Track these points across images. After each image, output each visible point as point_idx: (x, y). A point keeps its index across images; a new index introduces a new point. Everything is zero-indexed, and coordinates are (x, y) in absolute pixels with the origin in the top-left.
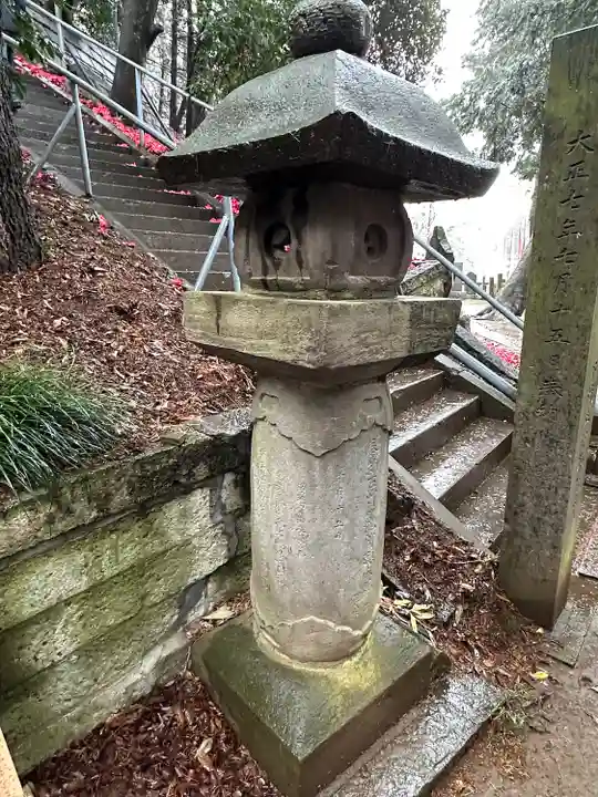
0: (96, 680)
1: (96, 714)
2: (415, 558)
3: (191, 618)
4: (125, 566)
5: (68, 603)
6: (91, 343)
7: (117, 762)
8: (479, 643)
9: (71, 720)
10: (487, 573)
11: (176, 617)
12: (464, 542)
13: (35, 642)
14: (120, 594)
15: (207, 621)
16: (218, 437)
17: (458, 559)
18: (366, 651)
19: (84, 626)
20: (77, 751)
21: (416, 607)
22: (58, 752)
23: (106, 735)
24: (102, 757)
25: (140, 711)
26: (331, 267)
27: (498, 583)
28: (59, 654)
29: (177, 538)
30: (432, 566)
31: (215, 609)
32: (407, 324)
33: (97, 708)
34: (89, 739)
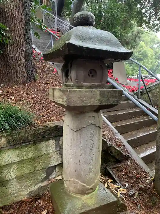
0: (22, 188)
1: (20, 197)
2: (126, 174)
3: (51, 177)
4: (29, 157)
5: (14, 164)
6: (40, 102)
7: (22, 210)
8: (141, 205)
9: (14, 196)
10: (150, 183)
11: (45, 176)
12: (145, 172)
13: (5, 172)
14: (28, 165)
15: (55, 179)
16: (57, 126)
17: (141, 177)
18: (93, 194)
19: (18, 171)
20: (14, 205)
21: (121, 189)
22: (10, 204)
23: (22, 203)
24: (19, 208)
25: (32, 199)
26: (77, 80)
27: (154, 187)
28: (12, 177)
29: (45, 153)
30: (131, 178)
31: (58, 176)
32: (99, 96)
33: (21, 195)
34: (17, 203)
